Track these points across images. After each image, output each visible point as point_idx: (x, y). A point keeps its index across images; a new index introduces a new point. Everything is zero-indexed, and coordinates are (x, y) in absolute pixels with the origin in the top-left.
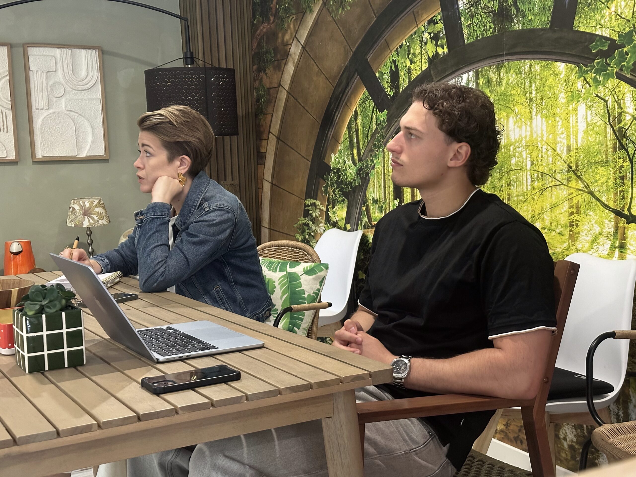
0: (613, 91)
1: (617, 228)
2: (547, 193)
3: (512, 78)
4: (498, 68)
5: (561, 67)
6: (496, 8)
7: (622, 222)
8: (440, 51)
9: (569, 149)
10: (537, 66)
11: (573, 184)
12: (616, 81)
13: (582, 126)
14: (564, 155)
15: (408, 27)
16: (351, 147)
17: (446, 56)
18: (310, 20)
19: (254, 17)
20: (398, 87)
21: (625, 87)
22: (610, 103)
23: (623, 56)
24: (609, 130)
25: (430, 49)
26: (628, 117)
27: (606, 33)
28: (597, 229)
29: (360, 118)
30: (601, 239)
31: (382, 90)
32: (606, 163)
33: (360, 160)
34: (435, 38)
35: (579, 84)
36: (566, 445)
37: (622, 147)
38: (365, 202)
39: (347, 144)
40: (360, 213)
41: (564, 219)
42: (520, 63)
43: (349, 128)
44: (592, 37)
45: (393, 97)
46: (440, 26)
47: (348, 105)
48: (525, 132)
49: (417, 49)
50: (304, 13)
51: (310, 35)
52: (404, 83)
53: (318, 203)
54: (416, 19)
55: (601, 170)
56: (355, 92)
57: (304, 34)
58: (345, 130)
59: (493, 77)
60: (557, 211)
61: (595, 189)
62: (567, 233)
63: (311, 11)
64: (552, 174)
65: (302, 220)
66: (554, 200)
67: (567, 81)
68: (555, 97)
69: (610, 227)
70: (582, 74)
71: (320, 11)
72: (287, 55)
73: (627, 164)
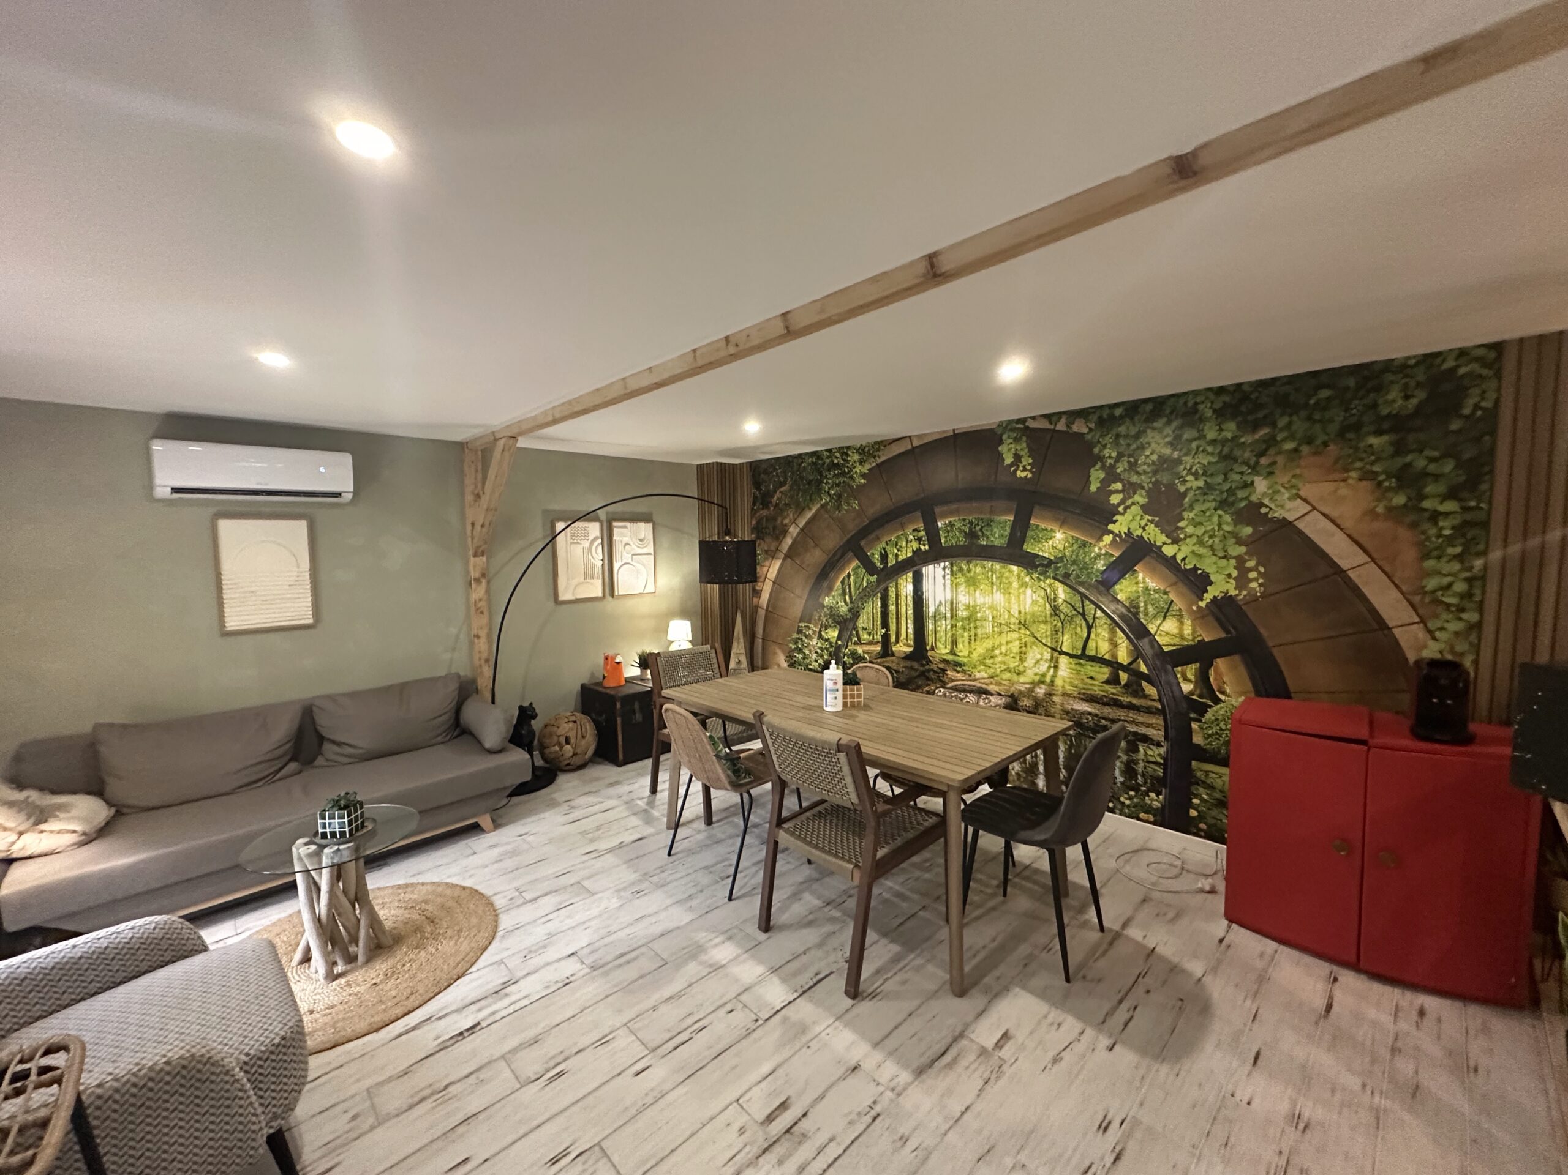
0: (1050, 585)
1: (1052, 657)
2: (1004, 635)
3: (979, 569)
4: (968, 563)
5: (1015, 568)
6: (967, 530)
7: (1056, 654)
8: (922, 547)
9: (1020, 612)
10: (997, 566)
11: (1023, 631)
12: (1052, 581)
13: (1029, 601)
14: (1016, 615)
15: (897, 530)
16: (844, 593)
17: (926, 551)
18: (809, 515)
19: (754, 504)
20: (887, 563)
21: (1058, 585)
22: (1048, 591)
23: (1057, 569)
24: (1047, 605)
25: (915, 545)
26: (1060, 600)
27: (1046, 555)
28: (1039, 657)
29: (852, 578)
30: (1041, 662)
31: (874, 564)
32: (1045, 622)
33: (851, 602)
34: (919, 540)
35: (1027, 579)
36: (1013, 773)
37: (1056, 615)
38: (855, 628)
39: (840, 592)
40: (851, 634)
41: (1016, 649)
42: (985, 563)
43: (843, 582)
44: (1037, 556)
45: (882, 570)
46: (923, 533)
47: (842, 569)
48: (988, 600)
49: (904, 544)
50: (803, 509)
51: (808, 523)
52: (891, 562)
53: (811, 626)
54: (903, 527)
55: (1042, 626)
56: (849, 562)
57: (802, 522)
58: (839, 583)
59: (965, 567)
60: (1010, 645)
61: (1038, 635)
62: (1018, 658)
63: (810, 509)
64: (1008, 625)
65: (795, 636)
66: (1009, 639)
67: (1019, 576)
68: (1010, 583)
69: (1047, 656)
70: (1028, 574)
71: (818, 511)
72: (785, 532)
73: (1060, 624)
